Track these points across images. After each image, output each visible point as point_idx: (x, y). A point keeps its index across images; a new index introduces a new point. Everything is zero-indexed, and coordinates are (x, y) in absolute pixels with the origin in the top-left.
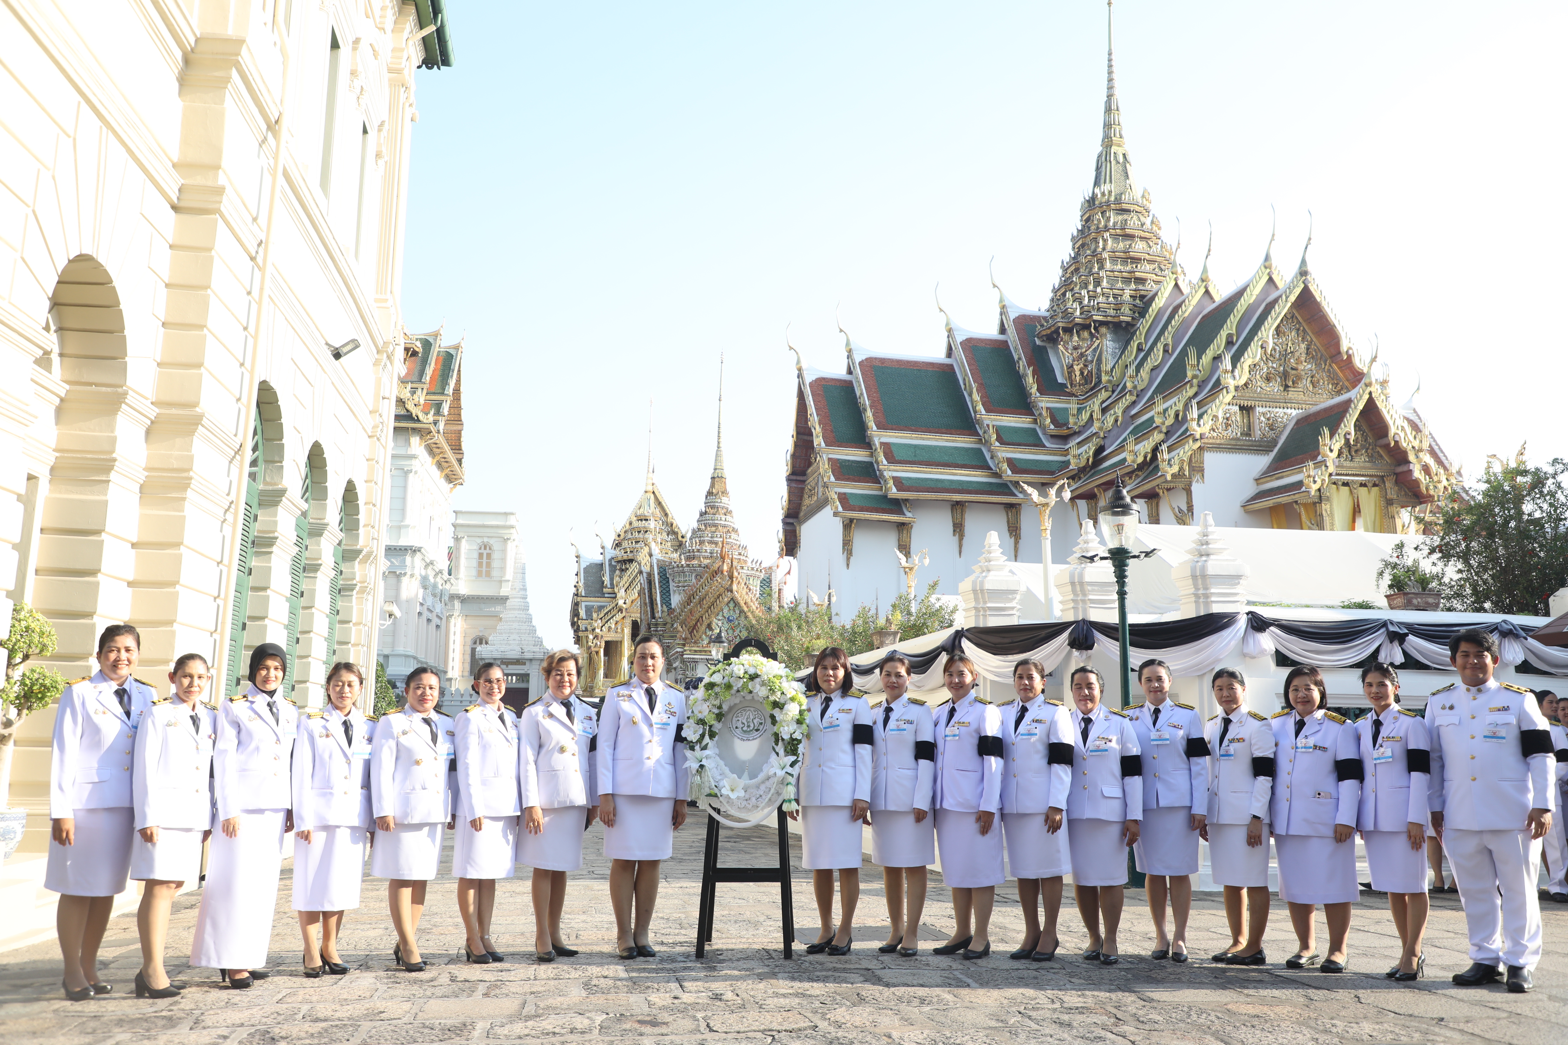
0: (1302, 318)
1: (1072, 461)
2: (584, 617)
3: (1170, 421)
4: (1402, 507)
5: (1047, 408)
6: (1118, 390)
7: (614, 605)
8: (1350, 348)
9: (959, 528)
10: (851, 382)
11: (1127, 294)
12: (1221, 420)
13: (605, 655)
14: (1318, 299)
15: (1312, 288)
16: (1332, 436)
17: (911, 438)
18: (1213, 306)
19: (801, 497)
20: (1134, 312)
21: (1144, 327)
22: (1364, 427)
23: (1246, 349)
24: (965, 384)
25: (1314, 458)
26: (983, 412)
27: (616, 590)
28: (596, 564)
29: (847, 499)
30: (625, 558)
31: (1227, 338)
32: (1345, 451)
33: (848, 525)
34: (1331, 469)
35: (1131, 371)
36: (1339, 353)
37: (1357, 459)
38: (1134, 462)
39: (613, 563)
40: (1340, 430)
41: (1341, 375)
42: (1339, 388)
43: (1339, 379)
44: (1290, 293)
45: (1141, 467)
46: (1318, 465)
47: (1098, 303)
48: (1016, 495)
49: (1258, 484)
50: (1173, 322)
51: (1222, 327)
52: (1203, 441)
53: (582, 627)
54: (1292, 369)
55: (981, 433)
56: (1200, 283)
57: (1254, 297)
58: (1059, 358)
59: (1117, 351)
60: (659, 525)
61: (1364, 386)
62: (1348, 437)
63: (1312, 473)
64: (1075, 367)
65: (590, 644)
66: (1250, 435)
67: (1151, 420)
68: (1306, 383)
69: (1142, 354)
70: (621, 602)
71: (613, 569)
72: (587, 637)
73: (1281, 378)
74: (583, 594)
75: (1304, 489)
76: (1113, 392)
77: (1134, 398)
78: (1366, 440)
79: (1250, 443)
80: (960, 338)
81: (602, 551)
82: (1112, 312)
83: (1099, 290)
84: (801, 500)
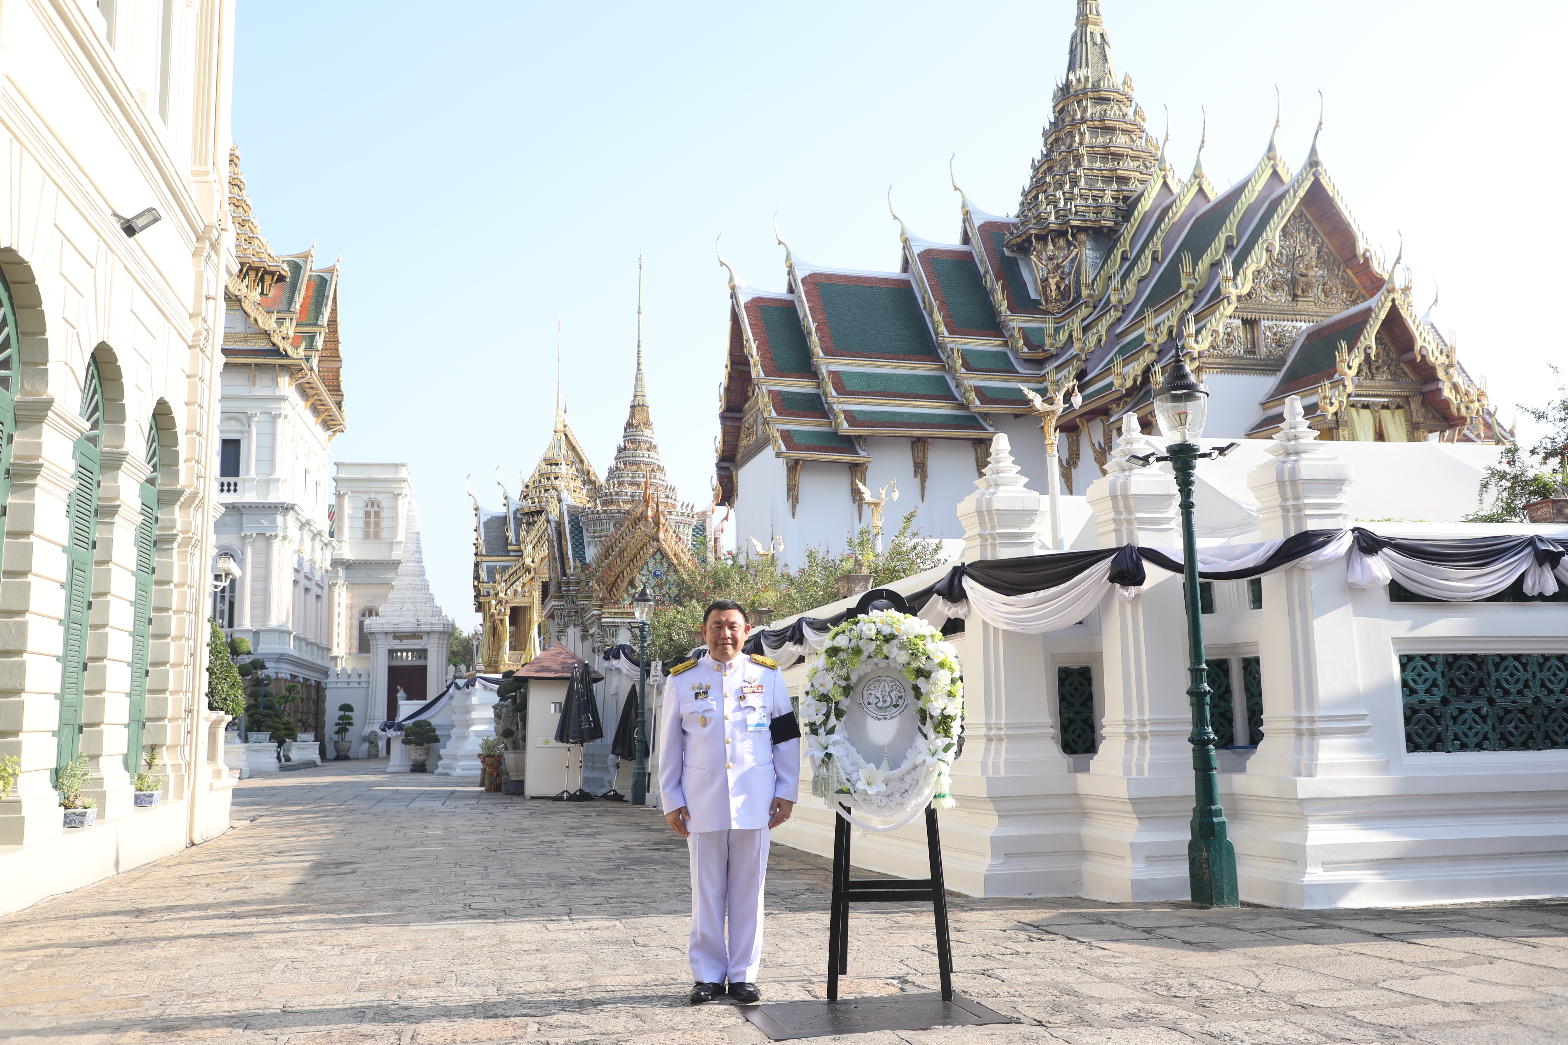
0: (1312, 216)
1: (1049, 388)
2: (486, 580)
3: (1163, 338)
4: (1430, 432)
5: (1020, 329)
6: (1101, 305)
7: (520, 564)
8: (1367, 250)
9: (920, 469)
10: (792, 303)
11: (1109, 194)
12: (1221, 335)
13: (510, 625)
14: (1331, 194)
15: (1324, 181)
16: (1350, 351)
17: (864, 366)
18: (1208, 206)
19: (737, 437)
20: (1117, 216)
21: (1128, 233)
22: (1386, 340)
23: (1250, 253)
24: (924, 303)
25: (1330, 376)
26: (946, 334)
27: (522, 547)
28: (499, 518)
29: (791, 437)
30: (533, 509)
31: (1226, 242)
32: (1365, 369)
33: (793, 468)
34: (1350, 389)
35: (1115, 282)
36: (1355, 256)
37: (1378, 378)
38: (1122, 386)
39: (519, 516)
40: (1359, 344)
41: (1356, 281)
42: (1354, 296)
43: (1354, 287)
44: (1299, 187)
45: (1130, 392)
46: (1335, 385)
47: (1075, 206)
48: (985, 429)
49: (1264, 409)
50: (1163, 226)
51: (1221, 228)
52: (1201, 360)
53: (483, 592)
54: (1301, 275)
55: (944, 358)
56: (1193, 180)
57: (1257, 193)
58: (1031, 271)
59: (1098, 261)
60: (573, 471)
61: (1385, 292)
62: (1369, 351)
63: (1328, 394)
64: (1050, 280)
65: (493, 610)
66: (1254, 353)
67: (1141, 337)
68: (1317, 291)
69: (1127, 264)
70: (528, 561)
71: (518, 523)
72: (489, 603)
73: (1289, 286)
74: (484, 553)
75: (1319, 412)
76: (1095, 307)
77: (1119, 314)
78: (1388, 355)
79: (1255, 362)
80: (917, 250)
81: (505, 502)
82: (1092, 216)
83: (1076, 190)
84: (738, 440)
